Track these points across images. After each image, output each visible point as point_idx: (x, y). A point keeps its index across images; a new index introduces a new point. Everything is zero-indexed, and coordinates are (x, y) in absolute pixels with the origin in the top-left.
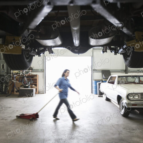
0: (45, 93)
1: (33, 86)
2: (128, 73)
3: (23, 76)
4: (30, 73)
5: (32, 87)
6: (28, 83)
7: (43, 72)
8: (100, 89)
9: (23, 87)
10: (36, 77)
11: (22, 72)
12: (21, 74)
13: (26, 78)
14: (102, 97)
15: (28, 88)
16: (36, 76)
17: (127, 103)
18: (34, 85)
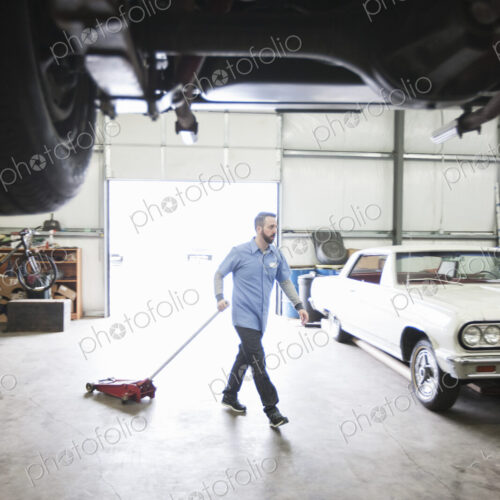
0: (109, 315)
1: (63, 288)
2: (404, 242)
3: (24, 251)
4: (51, 240)
5: (56, 294)
6: (44, 279)
7: (100, 237)
8: (310, 299)
9: (24, 294)
10: (73, 258)
11: (19, 237)
12: (14, 245)
13: (33, 262)
14: (319, 326)
15: (43, 297)
16: (73, 251)
17: (458, 360)
18: (66, 284)
